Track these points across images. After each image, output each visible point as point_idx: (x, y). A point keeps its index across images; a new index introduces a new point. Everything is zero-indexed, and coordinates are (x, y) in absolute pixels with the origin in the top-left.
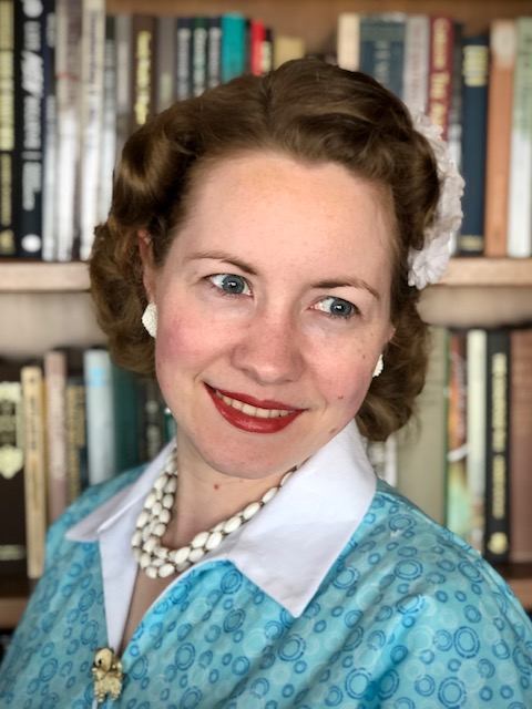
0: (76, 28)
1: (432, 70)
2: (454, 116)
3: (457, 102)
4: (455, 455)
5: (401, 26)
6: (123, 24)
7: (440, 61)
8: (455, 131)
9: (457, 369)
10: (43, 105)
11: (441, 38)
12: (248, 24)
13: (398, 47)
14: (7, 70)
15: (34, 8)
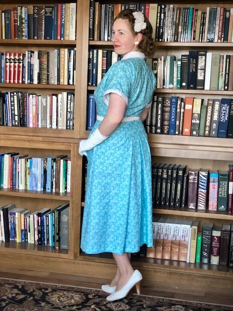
0: (169, 10)
1: (221, 15)
3: (224, 20)
5: (216, 9)
6: (176, 9)
10: (163, 20)
11: (222, 10)
12: (193, 9)
14: (159, 16)
15: (163, 7)
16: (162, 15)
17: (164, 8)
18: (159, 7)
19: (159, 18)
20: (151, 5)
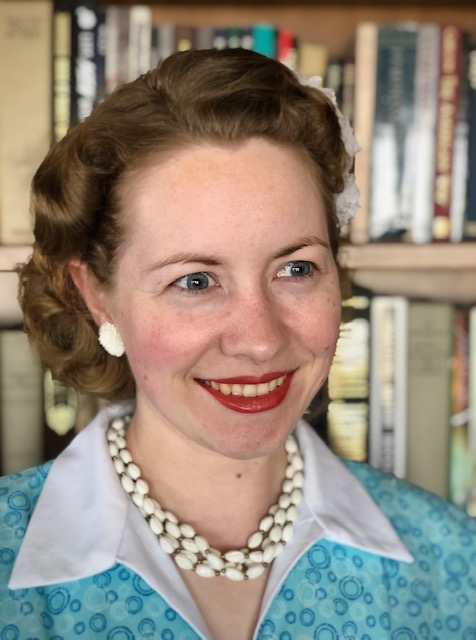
0: (124, 39)
1: (442, 74)
2: (462, 114)
3: (464, 102)
4: (458, 419)
5: (413, 36)
7: (450, 65)
8: (463, 129)
9: (461, 345)
11: (450, 44)
12: (277, 34)
13: (411, 54)
14: (62, 76)
15: (87, 19)
17: (95, 31)
18: (63, 22)
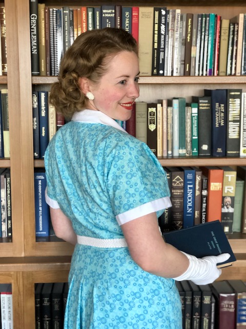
6: (185, 16)
10: (165, 37)
12: (216, 16)
14: (156, 28)
15: (163, 12)
16: (163, 27)
17: (166, 16)
18: (157, 13)
19: (156, 32)
20: (142, 10)
